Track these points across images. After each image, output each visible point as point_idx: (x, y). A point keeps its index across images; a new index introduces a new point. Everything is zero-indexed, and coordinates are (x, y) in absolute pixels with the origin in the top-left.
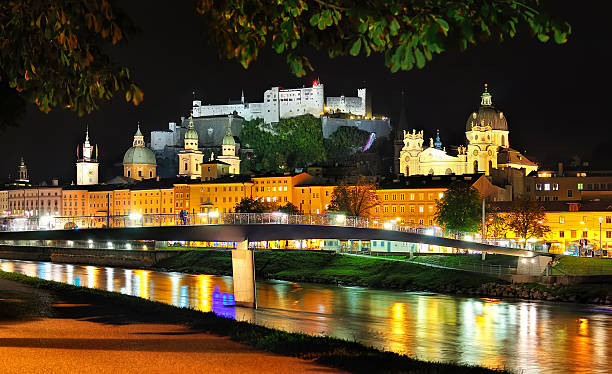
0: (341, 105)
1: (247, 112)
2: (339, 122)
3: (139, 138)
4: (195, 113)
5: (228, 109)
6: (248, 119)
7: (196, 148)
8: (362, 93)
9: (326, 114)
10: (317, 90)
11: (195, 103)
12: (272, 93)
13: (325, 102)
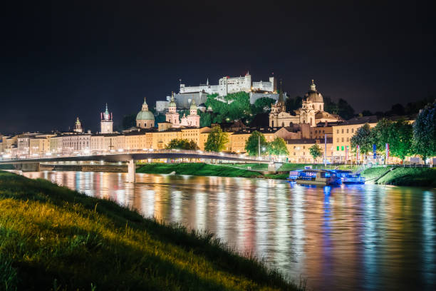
0: (260, 86)
1: (210, 90)
2: (259, 96)
3: (145, 106)
4: (182, 91)
5: (200, 89)
6: (210, 93)
7: (175, 111)
8: (272, 79)
9: (253, 91)
10: (247, 78)
11: (181, 85)
12: (223, 80)
13: (252, 85)
